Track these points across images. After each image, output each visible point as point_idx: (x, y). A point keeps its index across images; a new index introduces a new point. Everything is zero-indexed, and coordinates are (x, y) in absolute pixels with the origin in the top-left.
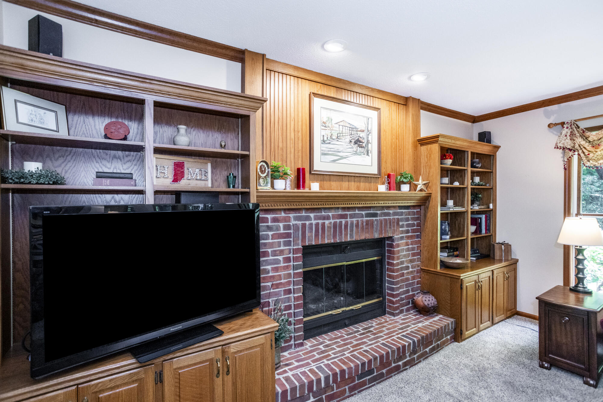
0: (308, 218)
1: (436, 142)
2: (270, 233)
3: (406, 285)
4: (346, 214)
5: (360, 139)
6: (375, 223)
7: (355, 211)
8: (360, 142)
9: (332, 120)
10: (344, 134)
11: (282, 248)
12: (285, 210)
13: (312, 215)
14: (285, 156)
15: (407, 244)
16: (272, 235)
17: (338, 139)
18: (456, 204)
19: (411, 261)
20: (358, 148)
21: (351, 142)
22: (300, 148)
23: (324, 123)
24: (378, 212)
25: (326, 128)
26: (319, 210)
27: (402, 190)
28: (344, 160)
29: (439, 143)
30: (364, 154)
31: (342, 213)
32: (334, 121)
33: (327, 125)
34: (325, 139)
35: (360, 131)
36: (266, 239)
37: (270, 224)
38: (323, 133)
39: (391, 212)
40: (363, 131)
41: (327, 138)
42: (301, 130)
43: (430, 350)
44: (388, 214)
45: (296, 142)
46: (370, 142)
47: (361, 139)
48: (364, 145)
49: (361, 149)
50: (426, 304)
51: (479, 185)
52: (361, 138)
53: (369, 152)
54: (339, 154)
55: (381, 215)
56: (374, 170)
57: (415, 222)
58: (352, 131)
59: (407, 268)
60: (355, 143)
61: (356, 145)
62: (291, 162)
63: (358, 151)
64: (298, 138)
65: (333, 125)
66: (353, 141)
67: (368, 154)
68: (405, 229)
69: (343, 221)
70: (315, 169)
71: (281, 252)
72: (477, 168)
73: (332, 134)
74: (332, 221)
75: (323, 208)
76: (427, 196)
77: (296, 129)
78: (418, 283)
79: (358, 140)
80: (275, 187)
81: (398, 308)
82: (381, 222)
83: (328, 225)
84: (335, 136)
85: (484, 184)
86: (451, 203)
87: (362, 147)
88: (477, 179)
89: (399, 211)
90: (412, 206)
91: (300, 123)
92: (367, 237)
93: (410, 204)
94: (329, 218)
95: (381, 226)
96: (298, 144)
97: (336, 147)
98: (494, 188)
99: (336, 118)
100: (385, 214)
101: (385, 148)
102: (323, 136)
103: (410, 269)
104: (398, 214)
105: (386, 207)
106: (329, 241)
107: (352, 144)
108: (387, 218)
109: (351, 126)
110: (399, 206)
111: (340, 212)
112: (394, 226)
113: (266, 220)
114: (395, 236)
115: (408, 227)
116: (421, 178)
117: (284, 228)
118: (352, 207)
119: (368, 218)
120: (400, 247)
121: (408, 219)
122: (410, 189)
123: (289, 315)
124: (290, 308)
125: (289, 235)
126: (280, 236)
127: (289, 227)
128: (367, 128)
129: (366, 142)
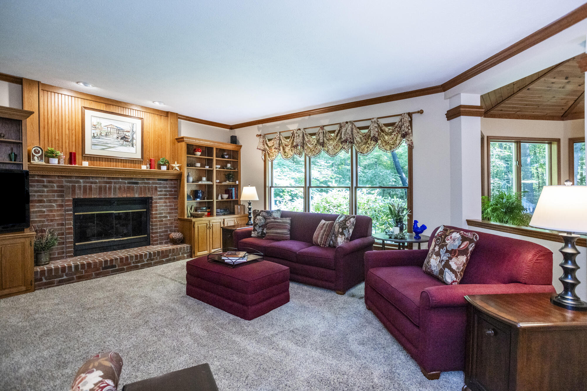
0: (78, 182)
1: (183, 141)
2: (46, 189)
3: (165, 227)
4: (111, 181)
5: (126, 136)
6: (136, 188)
7: (119, 180)
8: (126, 138)
9: (101, 124)
10: (111, 133)
11: (56, 198)
12: (58, 176)
13: (81, 181)
14: (61, 144)
15: (165, 203)
16: (47, 191)
17: (106, 136)
18: (208, 180)
19: (169, 213)
20: (124, 142)
21: (117, 138)
22: (74, 140)
23: (94, 125)
24: (139, 182)
25: (96, 129)
26: (88, 178)
27: (162, 169)
28: (112, 149)
29: (186, 142)
30: (129, 146)
31: (107, 180)
32: (102, 125)
33: (97, 127)
34: (95, 135)
35: (126, 132)
36: (43, 193)
37: (45, 184)
38: (93, 131)
39: (151, 182)
40: (129, 132)
41: (97, 135)
42: (74, 129)
43: (166, 260)
44: (149, 183)
45: (70, 137)
46: (135, 138)
48: (129, 140)
50: (174, 237)
51: (231, 169)
52: (127, 136)
53: (134, 145)
54: (107, 145)
55: (142, 183)
56: (139, 156)
57: (173, 190)
58: (119, 131)
59: (166, 217)
60: (122, 139)
62: (66, 148)
63: (124, 144)
64: (72, 134)
65: (102, 127)
66: (120, 138)
67: (133, 146)
68: (164, 193)
69: (108, 185)
70: (86, 153)
71: (55, 201)
72: (225, 158)
73: (101, 133)
74: (98, 185)
75: (91, 177)
76: (180, 174)
77: (70, 128)
78: (175, 227)
79: (124, 137)
80: (50, 163)
81: (156, 240)
82: (141, 188)
83: (95, 187)
84: (104, 134)
85: (232, 168)
86: (204, 179)
87: (127, 142)
88: (229, 165)
89: (158, 182)
90: (169, 179)
91: (74, 125)
92: (129, 195)
93: (166, 178)
94: (96, 183)
95: (141, 190)
96: (72, 137)
97: (105, 141)
98: (239, 171)
99: (104, 123)
100: (145, 183)
101: (148, 143)
102: (94, 133)
103: (169, 218)
104: (157, 183)
105: (146, 178)
106: (95, 196)
107: (119, 139)
108: (146, 185)
109: (118, 128)
110: (158, 179)
111: (105, 180)
112: (152, 191)
113: (43, 182)
114: (154, 197)
115: (167, 192)
116: (176, 162)
117: (58, 187)
118: (116, 178)
119: (130, 185)
120: (158, 203)
121: (166, 187)
122: (168, 169)
123: (62, 239)
124: (62, 234)
125: (62, 191)
126: (54, 191)
127: (62, 187)
128: (132, 130)
129: (131, 138)
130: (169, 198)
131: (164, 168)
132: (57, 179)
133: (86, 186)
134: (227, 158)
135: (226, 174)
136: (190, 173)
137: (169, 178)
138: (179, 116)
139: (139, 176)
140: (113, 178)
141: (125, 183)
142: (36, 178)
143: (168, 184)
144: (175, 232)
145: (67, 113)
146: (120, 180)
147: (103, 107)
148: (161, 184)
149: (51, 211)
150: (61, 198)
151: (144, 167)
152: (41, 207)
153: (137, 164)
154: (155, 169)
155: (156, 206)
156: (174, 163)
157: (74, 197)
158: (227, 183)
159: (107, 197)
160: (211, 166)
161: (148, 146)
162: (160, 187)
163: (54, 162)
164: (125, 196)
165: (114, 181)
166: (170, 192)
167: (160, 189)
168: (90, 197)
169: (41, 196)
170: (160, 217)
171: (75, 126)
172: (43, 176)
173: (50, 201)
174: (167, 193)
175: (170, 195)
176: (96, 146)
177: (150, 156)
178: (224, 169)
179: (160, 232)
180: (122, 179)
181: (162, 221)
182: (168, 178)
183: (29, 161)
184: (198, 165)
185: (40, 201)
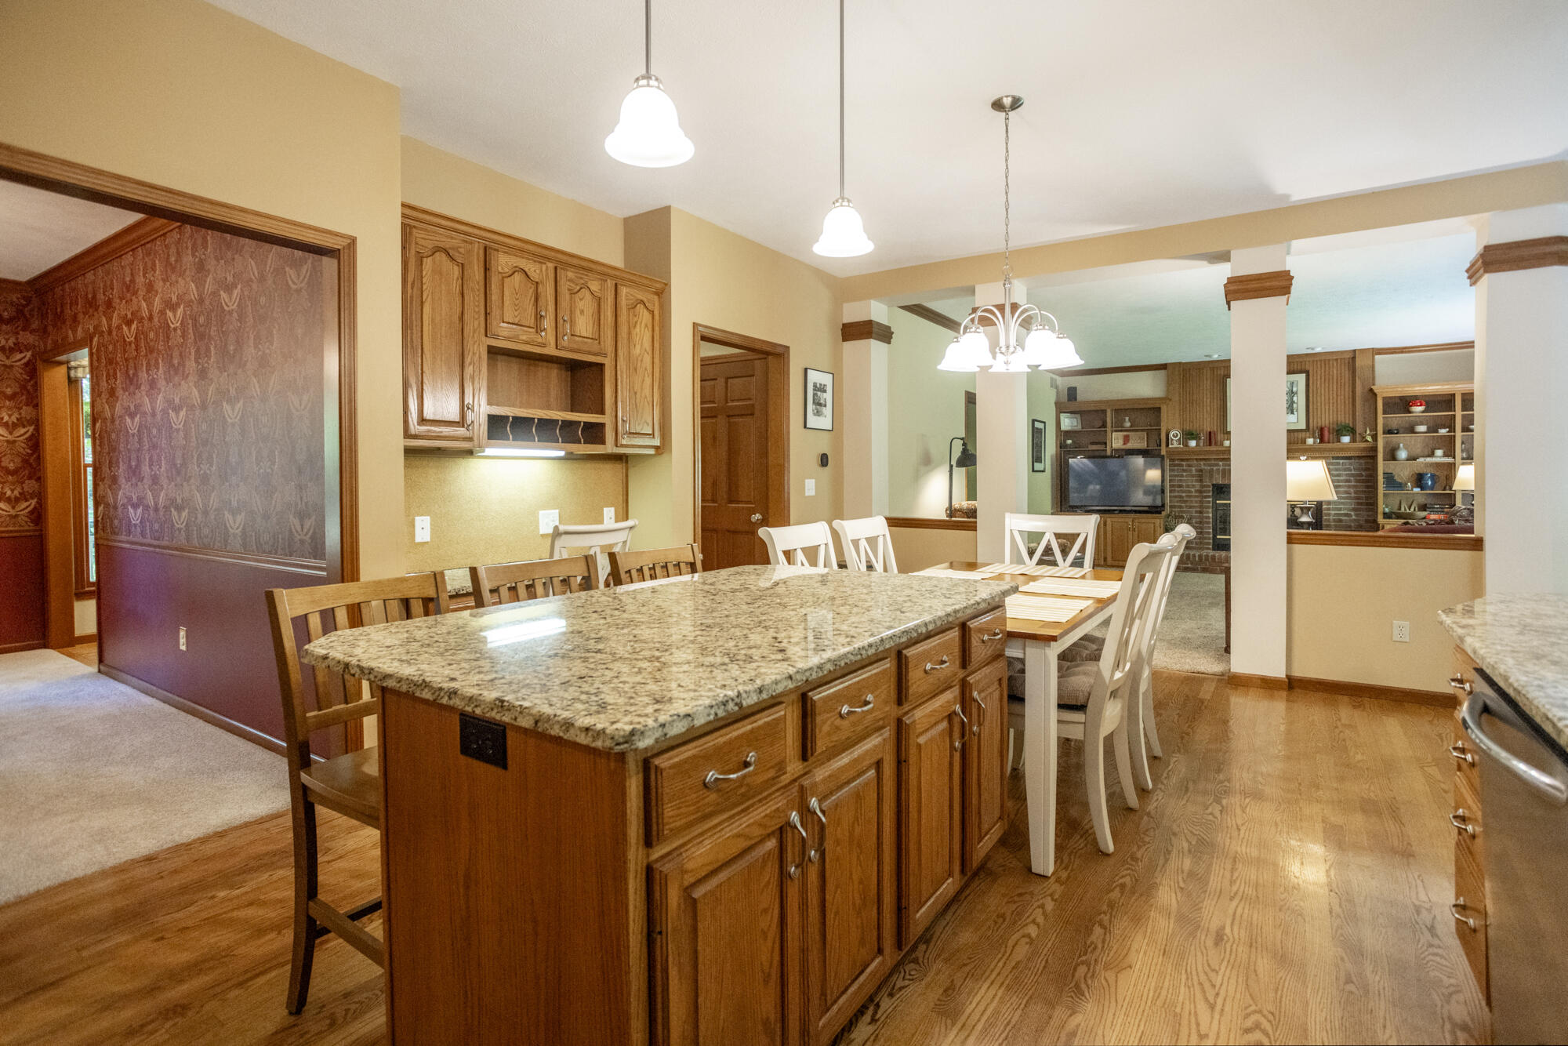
0: (1218, 465)
11: (1194, 483)
12: (1196, 460)
13: (1221, 463)
16: (1186, 475)
29: (1380, 395)
37: (1185, 468)
56: (1302, 426)
57: (1362, 473)
67: (1292, 413)
71: (1194, 486)
76: (1371, 448)
80: (1190, 445)
90: (1353, 456)
93: (1347, 455)
101: (1318, 404)
110: (1333, 457)
113: (1182, 466)
116: (1368, 428)
117: (1196, 471)
123: (1201, 528)
124: (1201, 523)
125: (1201, 476)
126: (1193, 476)
127: (1201, 471)
128: (1292, 391)
129: (1290, 402)
130: (1354, 486)
131: (1345, 439)
132: (1195, 462)
133: (1226, 469)
136: (1400, 445)
142: (1177, 463)
143: (1354, 464)
148: (1338, 464)
149: (1190, 497)
150: (1199, 484)
151: (1310, 441)
152: (1180, 492)
153: (1300, 438)
154: (1328, 442)
156: (1365, 431)
157: (1212, 483)
160: (1451, 429)
161: (1318, 409)
162: (1336, 469)
163: (1193, 444)
166: (1357, 476)
167: (1338, 472)
169: (1181, 481)
170: (1337, 515)
172: (1182, 460)
173: (1188, 487)
174: (1352, 478)
175: (1357, 481)
181: (1340, 521)
182: (1351, 455)
183: (1167, 445)
184: (1422, 428)
185: (1180, 486)
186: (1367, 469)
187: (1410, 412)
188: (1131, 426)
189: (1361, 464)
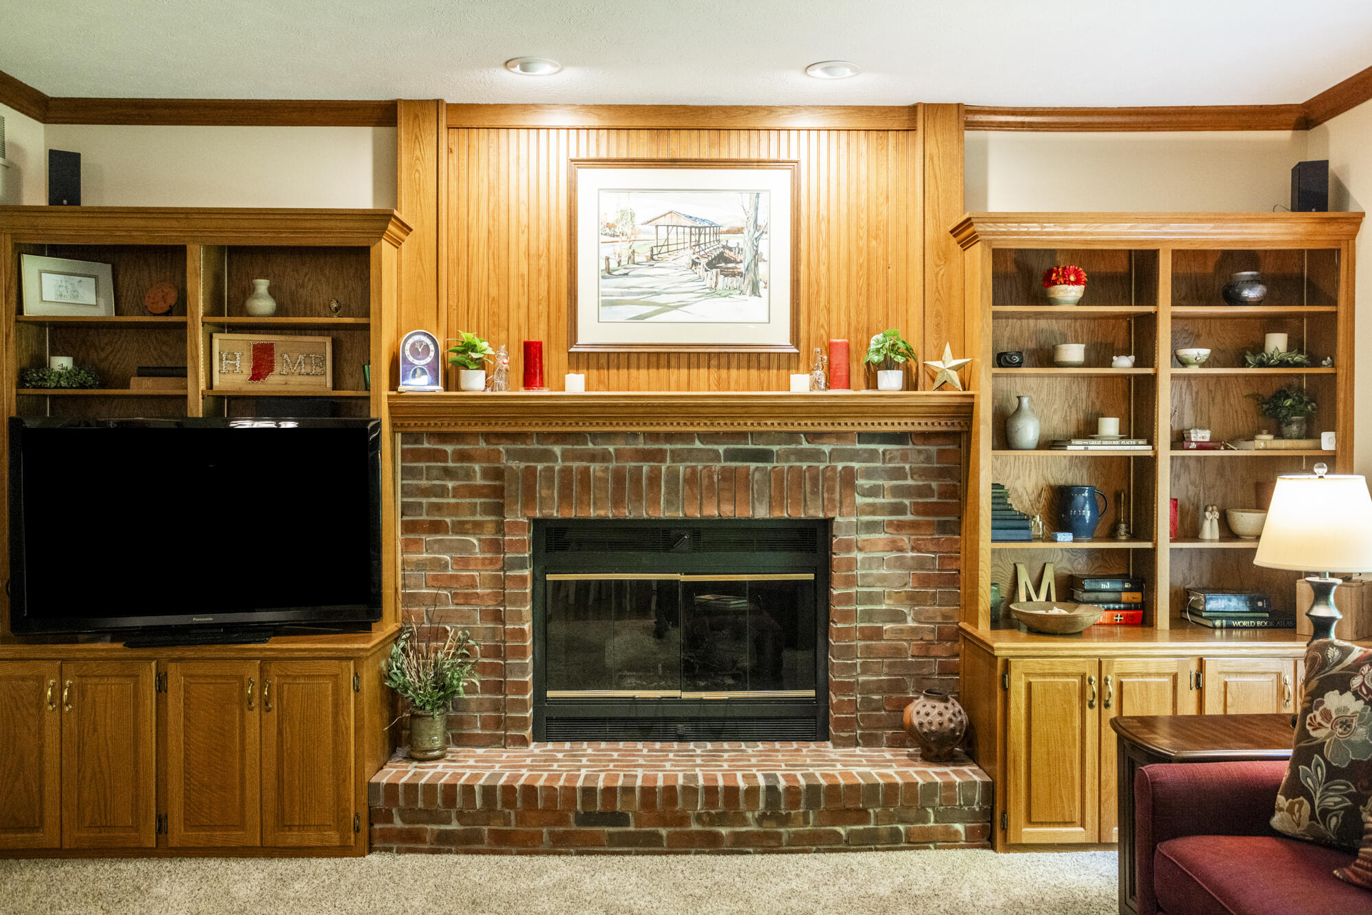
0: (547, 456)
1: (975, 238)
2: (450, 484)
3: (891, 665)
4: (660, 450)
5: (728, 253)
6: (757, 476)
7: (693, 443)
8: (727, 260)
9: (633, 215)
10: (671, 248)
11: (478, 518)
12: (487, 436)
13: (557, 449)
14: (503, 315)
15: (894, 547)
16: (454, 488)
17: (652, 262)
18: (1125, 432)
19: (914, 599)
20: (721, 278)
21: (695, 263)
22: (544, 293)
23: (609, 226)
24: (775, 448)
25: (615, 239)
26: (579, 437)
27: (880, 387)
28: (674, 312)
29: (987, 242)
30: (742, 293)
31: (647, 447)
32: (639, 220)
33: (618, 231)
34: (613, 265)
35: (728, 232)
36: (442, 496)
37: (450, 464)
38: (607, 251)
39: (826, 448)
40: (739, 231)
41: (619, 263)
42: (545, 249)
44: (816, 455)
45: (533, 283)
46: (765, 257)
47: (732, 254)
48: (742, 268)
49: (729, 280)
52: (730, 249)
53: (761, 284)
54: (656, 299)
55: (786, 456)
57: (934, 485)
58: (700, 234)
59: (897, 616)
60: (711, 265)
61: (714, 271)
62: (519, 327)
63: (720, 285)
64: (539, 271)
65: (639, 226)
66: (704, 261)
67: (755, 291)
68: (888, 500)
69: (646, 467)
70: (580, 341)
71: (478, 526)
72: (1246, 302)
73: (633, 252)
74: (613, 465)
75: (590, 433)
76: (959, 406)
77: (533, 251)
78: (945, 670)
79: (721, 258)
80: (463, 386)
81: (845, 724)
82: (780, 474)
83: (600, 474)
84: (642, 256)
85: (1298, 358)
86: (1110, 426)
87: (734, 275)
88: (1277, 342)
89: (858, 446)
90: (911, 433)
91: (543, 236)
92: (728, 511)
93: (897, 429)
94: (605, 457)
95: (779, 487)
96: (538, 285)
97: (645, 283)
98: (1341, 372)
99: (647, 207)
100: (803, 455)
101: (823, 269)
102: (607, 259)
103: (911, 623)
104: (854, 455)
105: (806, 434)
106: (602, 513)
107: (700, 270)
108: (805, 465)
109: (698, 224)
110: (859, 434)
111: (641, 445)
112: (831, 490)
113: (442, 456)
114: (838, 519)
115: (903, 496)
116: (948, 349)
117: (486, 474)
118: (681, 434)
119: (734, 464)
120: (860, 550)
121: (898, 473)
122: (911, 383)
123: (495, 669)
124: (496, 652)
125: (498, 492)
126: (474, 491)
127: (498, 474)
128: (752, 221)
129: (747, 257)
130: (914, 526)
131: (891, 381)
132: (482, 444)
133: (571, 468)
134: (1259, 303)
135: (1267, 391)
136: (1025, 401)
137: (910, 428)
138: (972, 118)
139: (771, 425)
140: (670, 437)
141: (716, 456)
142: (426, 445)
143: (912, 457)
144: (931, 694)
145: (523, 196)
146: (698, 445)
147: (642, 146)
148: (872, 455)
149: (464, 563)
150: (493, 518)
151: (800, 384)
152: (436, 547)
153: (774, 372)
154: (849, 388)
155: (851, 564)
156: (940, 357)
157: (531, 514)
158: (1265, 444)
159: (645, 516)
160: (1145, 356)
161: (823, 282)
162: (869, 474)
163: (474, 382)
164: (711, 511)
165: (673, 447)
166: (920, 496)
167: (872, 482)
168: (582, 514)
169: (438, 508)
170: (869, 615)
171: (549, 236)
172: (444, 437)
173: (460, 528)
174: (907, 502)
175: (920, 509)
176: (615, 308)
177: (834, 329)
178: (1244, 364)
179: (866, 688)
180: (704, 437)
181: (877, 634)
182: (903, 428)
183: (394, 383)
184: (1074, 352)
185: (436, 527)
186: (941, 474)
187: (1049, 301)
188: (280, 311)
189: (928, 459)
